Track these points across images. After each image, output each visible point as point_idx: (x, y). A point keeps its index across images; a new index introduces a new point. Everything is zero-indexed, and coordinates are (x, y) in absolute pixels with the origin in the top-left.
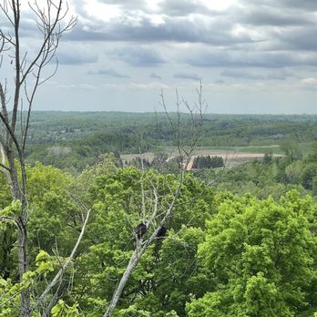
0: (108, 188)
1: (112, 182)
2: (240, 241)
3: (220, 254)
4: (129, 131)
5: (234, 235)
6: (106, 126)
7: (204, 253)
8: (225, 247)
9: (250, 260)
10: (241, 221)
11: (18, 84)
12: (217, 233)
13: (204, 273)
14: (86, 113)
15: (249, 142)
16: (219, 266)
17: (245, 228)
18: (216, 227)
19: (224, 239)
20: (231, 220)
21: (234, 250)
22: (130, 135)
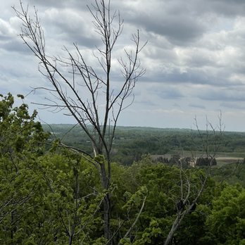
0: (148, 177)
1: (151, 172)
2: (235, 215)
3: (222, 223)
4: (155, 140)
5: (230, 211)
6: (140, 136)
7: (210, 222)
8: (225, 218)
9: (241, 228)
10: (236, 202)
11: (108, 110)
12: (219, 209)
13: (209, 235)
14: (128, 127)
15: (233, 149)
16: (220, 232)
17: (238, 207)
18: (219, 205)
19: (224, 213)
20: (230, 201)
21: (230, 221)
22: (156, 142)
